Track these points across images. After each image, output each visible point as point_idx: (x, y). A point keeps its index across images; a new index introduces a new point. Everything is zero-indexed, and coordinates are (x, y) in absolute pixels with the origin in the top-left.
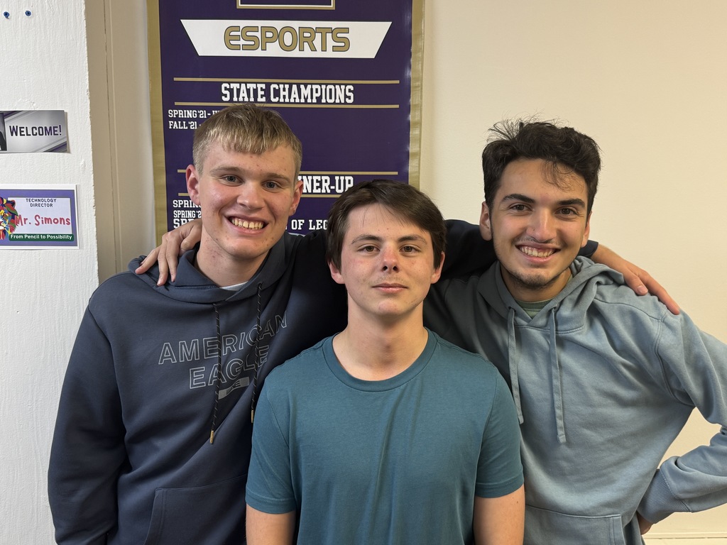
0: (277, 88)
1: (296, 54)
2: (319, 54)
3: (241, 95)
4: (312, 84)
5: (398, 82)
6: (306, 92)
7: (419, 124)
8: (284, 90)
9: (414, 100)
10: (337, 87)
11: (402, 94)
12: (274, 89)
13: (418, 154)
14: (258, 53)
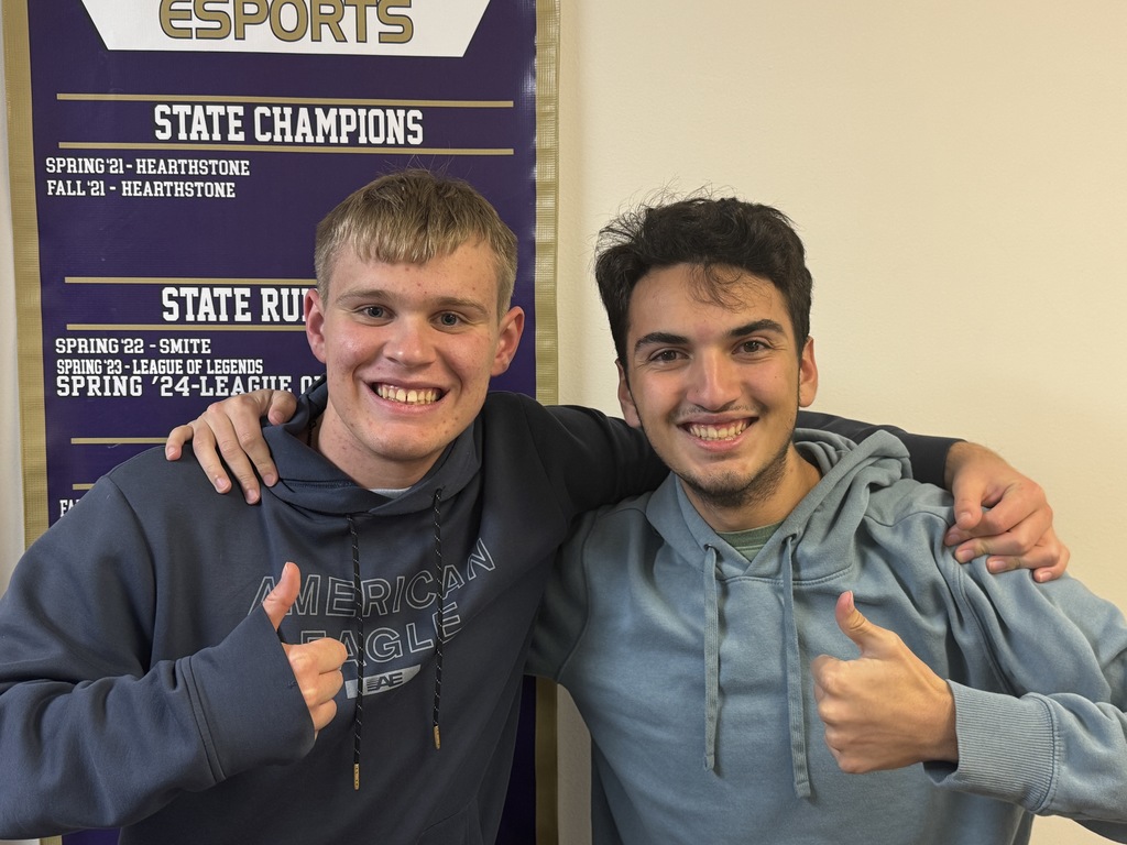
0: (268, 114)
1: (305, 46)
2: (351, 48)
3: (195, 127)
4: (338, 107)
5: (510, 104)
6: (326, 122)
7: (553, 187)
8: (282, 118)
9: (542, 140)
10: (390, 113)
11: (519, 127)
12: (262, 115)
13: (552, 246)
14: (229, 45)
